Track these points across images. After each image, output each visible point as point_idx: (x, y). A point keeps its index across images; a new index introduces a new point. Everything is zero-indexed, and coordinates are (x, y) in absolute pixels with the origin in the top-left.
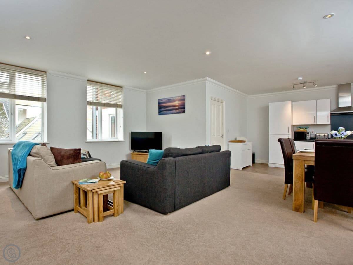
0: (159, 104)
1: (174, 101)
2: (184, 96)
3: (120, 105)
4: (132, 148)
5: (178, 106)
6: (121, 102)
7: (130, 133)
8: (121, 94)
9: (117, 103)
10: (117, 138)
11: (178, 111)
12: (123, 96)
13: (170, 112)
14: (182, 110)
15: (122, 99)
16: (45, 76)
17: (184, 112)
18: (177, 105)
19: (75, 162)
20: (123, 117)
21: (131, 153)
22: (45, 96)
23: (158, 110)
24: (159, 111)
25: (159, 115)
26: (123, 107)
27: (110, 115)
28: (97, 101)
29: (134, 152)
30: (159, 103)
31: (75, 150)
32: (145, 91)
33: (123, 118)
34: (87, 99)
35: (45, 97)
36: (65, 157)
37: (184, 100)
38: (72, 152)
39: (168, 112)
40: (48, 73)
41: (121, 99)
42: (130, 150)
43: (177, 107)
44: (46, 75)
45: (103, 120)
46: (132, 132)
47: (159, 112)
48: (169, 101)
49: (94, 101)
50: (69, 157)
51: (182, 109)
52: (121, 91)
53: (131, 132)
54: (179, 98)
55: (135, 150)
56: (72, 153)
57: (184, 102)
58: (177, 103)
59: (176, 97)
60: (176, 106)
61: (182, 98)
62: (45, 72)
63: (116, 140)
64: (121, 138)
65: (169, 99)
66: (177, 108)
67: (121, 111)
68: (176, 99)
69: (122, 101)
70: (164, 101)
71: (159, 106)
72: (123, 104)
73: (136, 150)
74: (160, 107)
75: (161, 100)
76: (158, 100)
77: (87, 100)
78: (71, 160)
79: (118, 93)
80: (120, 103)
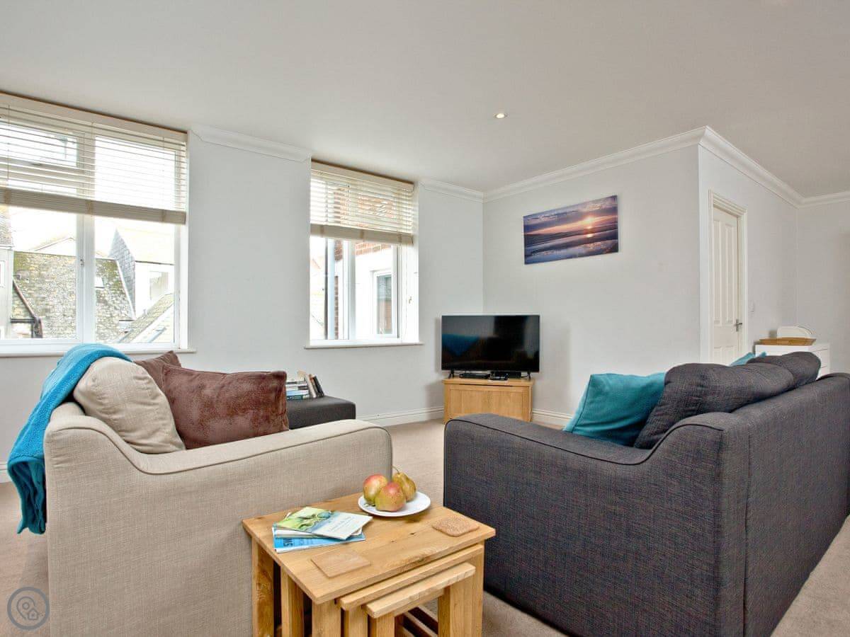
0: (525, 232)
1: (579, 216)
2: (614, 198)
3: (407, 235)
4: (444, 368)
5: (592, 231)
6: (411, 228)
7: (437, 320)
8: (410, 203)
9: (401, 231)
10: (398, 337)
11: (591, 247)
12: (417, 208)
13: (563, 252)
14: (609, 242)
15: (413, 219)
16: (183, 145)
17: (614, 249)
18: (589, 227)
19: (261, 429)
20: (418, 271)
21: (442, 381)
22: (184, 207)
23: (523, 248)
24: (526, 251)
25: (526, 263)
26: (417, 243)
27: (374, 271)
28: (339, 222)
29: (450, 377)
30: (527, 228)
31: (262, 378)
32: (481, 194)
33: (418, 274)
34: (311, 218)
35: (184, 210)
36: (221, 408)
37: (614, 210)
38: (247, 387)
39: (557, 253)
40: (190, 135)
41: (410, 219)
42: (437, 370)
43: (590, 236)
44: (186, 140)
45: (357, 282)
46: (444, 317)
47: (526, 256)
48: (562, 217)
49: (329, 224)
50: (234, 410)
51: (608, 240)
52: (410, 194)
53: (441, 318)
54: (597, 206)
55: (452, 373)
56: (249, 393)
57: (614, 217)
58: (589, 222)
59: (584, 204)
60: (587, 233)
61: (607, 205)
62: (185, 132)
63: (395, 341)
64: (410, 333)
65: (560, 212)
66: (588, 239)
67: (410, 255)
68: (585, 210)
69: (414, 224)
70: (543, 220)
71: (525, 235)
72: (416, 233)
73: (457, 372)
74: (529, 240)
75: (534, 216)
76: (524, 217)
77: (309, 220)
78: (243, 421)
79: (403, 199)
80: (408, 229)
